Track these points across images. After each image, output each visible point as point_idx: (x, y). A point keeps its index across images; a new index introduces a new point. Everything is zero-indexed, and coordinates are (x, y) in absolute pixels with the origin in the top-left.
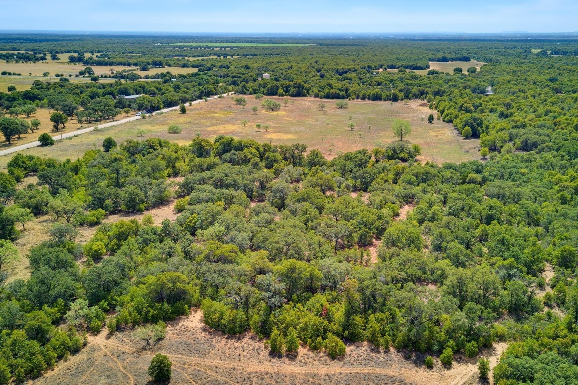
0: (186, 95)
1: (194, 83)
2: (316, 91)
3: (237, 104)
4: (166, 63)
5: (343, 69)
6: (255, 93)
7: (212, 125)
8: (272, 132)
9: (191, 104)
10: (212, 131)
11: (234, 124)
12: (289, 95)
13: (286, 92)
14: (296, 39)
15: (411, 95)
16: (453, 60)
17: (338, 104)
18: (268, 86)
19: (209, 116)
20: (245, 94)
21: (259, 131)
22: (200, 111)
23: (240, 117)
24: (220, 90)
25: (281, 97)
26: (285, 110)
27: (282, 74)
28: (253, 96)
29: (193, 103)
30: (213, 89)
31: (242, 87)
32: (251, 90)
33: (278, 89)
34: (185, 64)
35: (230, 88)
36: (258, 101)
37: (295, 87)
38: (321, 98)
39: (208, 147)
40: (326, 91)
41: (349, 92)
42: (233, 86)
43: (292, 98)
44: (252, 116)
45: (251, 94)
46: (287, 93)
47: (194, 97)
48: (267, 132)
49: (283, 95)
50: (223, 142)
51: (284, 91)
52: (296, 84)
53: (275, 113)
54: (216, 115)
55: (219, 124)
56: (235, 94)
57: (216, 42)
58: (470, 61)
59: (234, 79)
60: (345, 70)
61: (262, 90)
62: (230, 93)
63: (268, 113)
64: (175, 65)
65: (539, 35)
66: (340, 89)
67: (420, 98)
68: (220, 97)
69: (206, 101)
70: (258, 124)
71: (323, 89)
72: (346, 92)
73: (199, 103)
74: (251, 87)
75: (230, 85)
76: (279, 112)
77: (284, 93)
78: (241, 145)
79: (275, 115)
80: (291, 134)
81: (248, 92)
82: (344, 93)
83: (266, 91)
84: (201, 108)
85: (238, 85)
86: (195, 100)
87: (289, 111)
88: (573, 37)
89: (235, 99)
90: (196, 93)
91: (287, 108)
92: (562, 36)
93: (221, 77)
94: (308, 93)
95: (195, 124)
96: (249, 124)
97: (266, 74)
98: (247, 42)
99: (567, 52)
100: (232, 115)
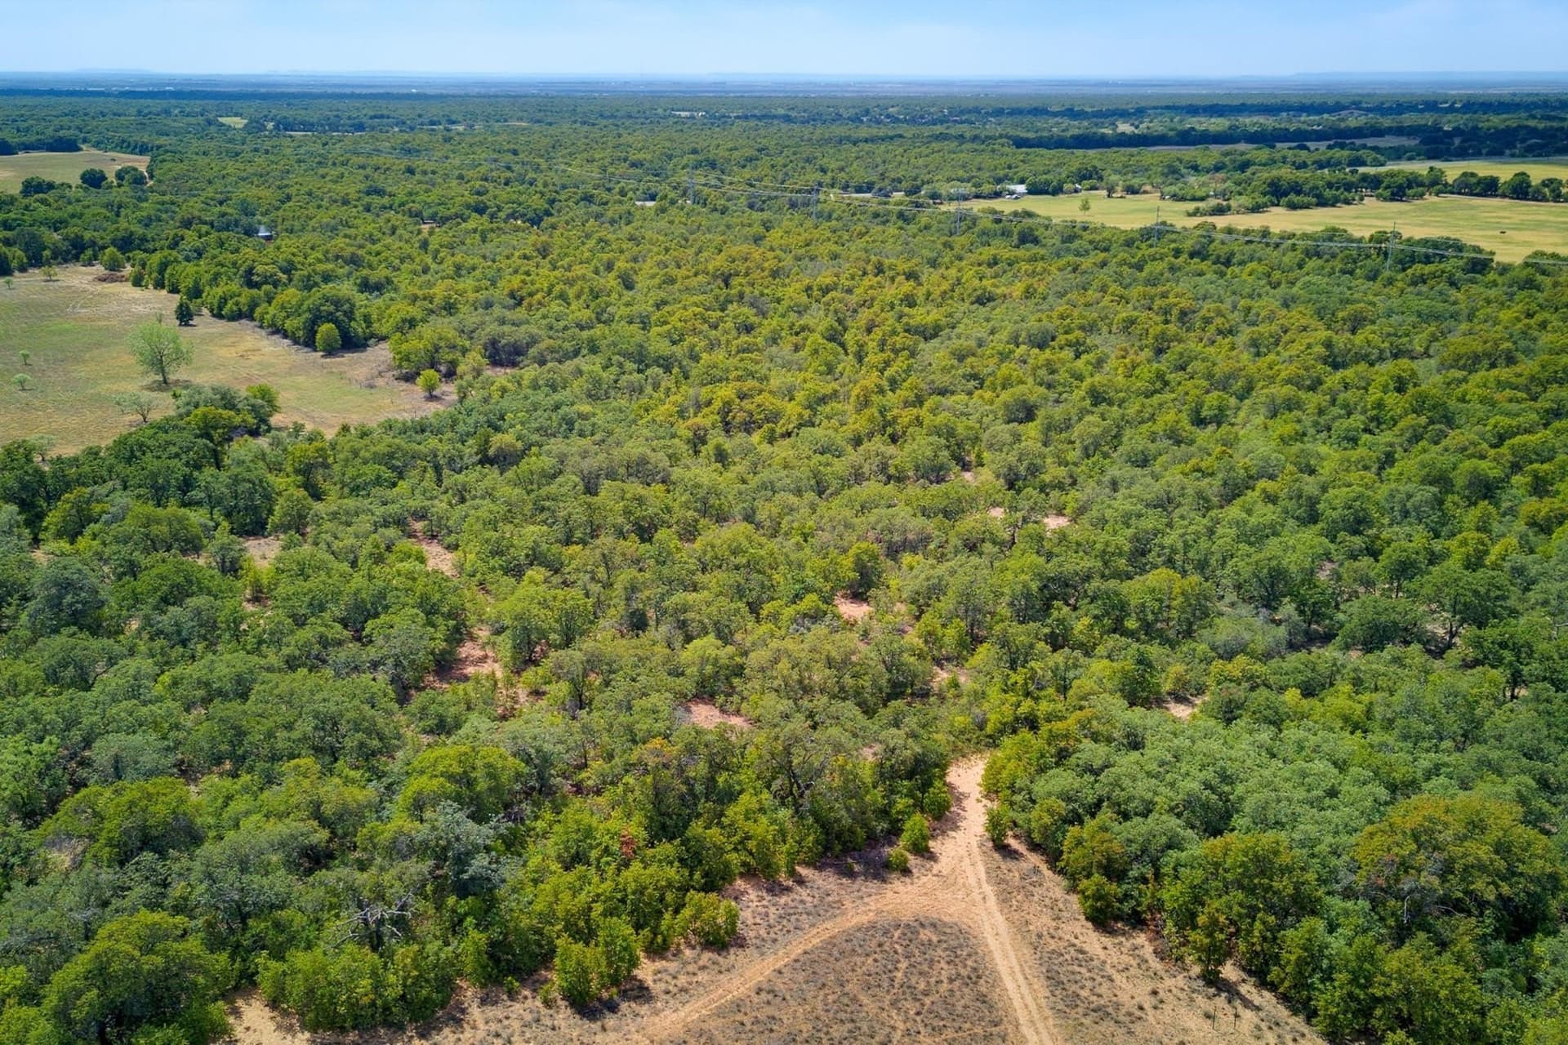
15: (47, 253)
16: (27, 148)
58: (80, 149)
65: (188, 81)
67: (77, 258)
88: (288, 85)
92: (253, 85)
99: (313, 125)
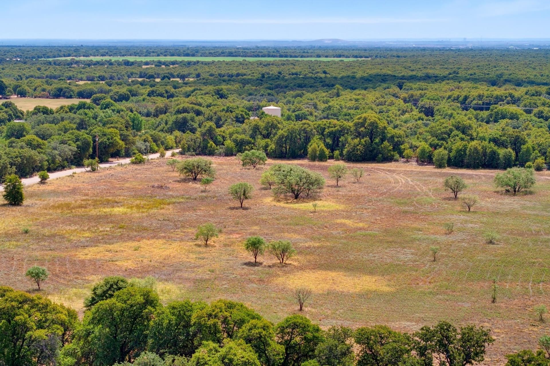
0: (33, 152)
1: (66, 122)
2: (424, 145)
3: (184, 180)
4: (15, 89)
5: (480, 97)
6: (240, 151)
7: (95, 242)
8: (301, 268)
9: (44, 179)
10: (93, 262)
11: (169, 239)
12: (342, 157)
13: (332, 150)
14: (334, 49)
17: (499, 181)
18: (280, 132)
19: (94, 212)
20: (211, 153)
21: (256, 264)
22: (68, 199)
23: (190, 215)
24: (140, 144)
25: (317, 163)
26: (337, 198)
27: (315, 107)
28: (236, 160)
29: (52, 176)
30: (118, 139)
31: (203, 135)
32: (229, 143)
33: (307, 140)
34: (60, 90)
35: (170, 138)
36: (251, 171)
37: (359, 135)
38: (440, 166)
39: (41, 333)
40: (457, 144)
41: (524, 147)
42: (177, 133)
43: (351, 165)
44: (229, 212)
45: (229, 153)
46: (337, 153)
47: (58, 159)
48: (283, 265)
49: (322, 158)
50: (110, 310)
51: (327, 146)
52: (363, 125)
53: (307, 206)
54: (118, 210)
55: (121, 238)
56: (181, 153)
57: (148, 54)
59: (180, 116)
60: (486, 100)
61: (261, 142)
62: (168, 154)
63: (282, 204)
64: (37, 93)
66: (495, 141)
68: (139, 162)
69: (94, 170)
70: (253, 238)
71: (443, 139)
72: (517, 150)
73: (72, 176)
74: (231, 135)
75: (170, 131)
76: (318, 203)
77: (327, 152)
78: (188, 325)
79: (305, 212)
80: (371, 273)
81: (220, 149)
82: (510, 151)
83: (273, 146)
84: (74, 191)
85: (193, 131)
86: (62, 168)
87: (349, 199)
89: (179, 166)
90: (66, 148)
91: (343, 192)
93: (148, 115)
94: (401, 154)
95: (39, 238)
96: (222, 237)
97: (272, 107)
98: (222, 54)
100: (169, 211)
